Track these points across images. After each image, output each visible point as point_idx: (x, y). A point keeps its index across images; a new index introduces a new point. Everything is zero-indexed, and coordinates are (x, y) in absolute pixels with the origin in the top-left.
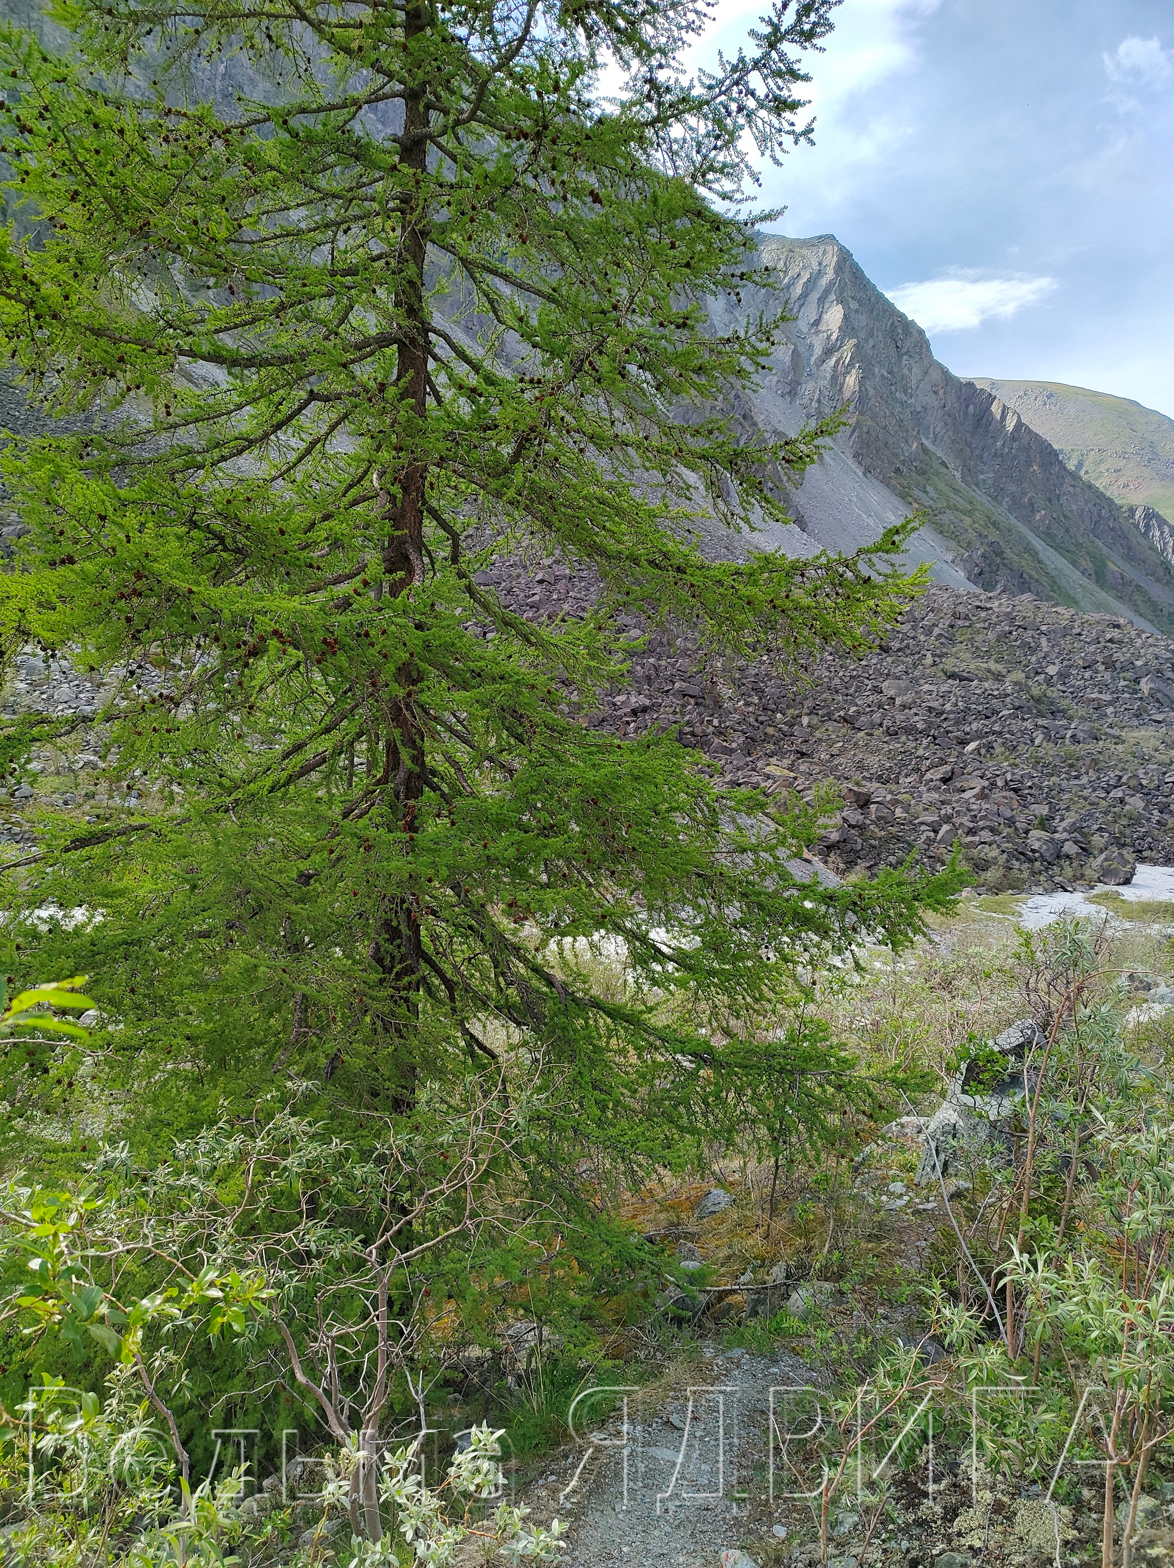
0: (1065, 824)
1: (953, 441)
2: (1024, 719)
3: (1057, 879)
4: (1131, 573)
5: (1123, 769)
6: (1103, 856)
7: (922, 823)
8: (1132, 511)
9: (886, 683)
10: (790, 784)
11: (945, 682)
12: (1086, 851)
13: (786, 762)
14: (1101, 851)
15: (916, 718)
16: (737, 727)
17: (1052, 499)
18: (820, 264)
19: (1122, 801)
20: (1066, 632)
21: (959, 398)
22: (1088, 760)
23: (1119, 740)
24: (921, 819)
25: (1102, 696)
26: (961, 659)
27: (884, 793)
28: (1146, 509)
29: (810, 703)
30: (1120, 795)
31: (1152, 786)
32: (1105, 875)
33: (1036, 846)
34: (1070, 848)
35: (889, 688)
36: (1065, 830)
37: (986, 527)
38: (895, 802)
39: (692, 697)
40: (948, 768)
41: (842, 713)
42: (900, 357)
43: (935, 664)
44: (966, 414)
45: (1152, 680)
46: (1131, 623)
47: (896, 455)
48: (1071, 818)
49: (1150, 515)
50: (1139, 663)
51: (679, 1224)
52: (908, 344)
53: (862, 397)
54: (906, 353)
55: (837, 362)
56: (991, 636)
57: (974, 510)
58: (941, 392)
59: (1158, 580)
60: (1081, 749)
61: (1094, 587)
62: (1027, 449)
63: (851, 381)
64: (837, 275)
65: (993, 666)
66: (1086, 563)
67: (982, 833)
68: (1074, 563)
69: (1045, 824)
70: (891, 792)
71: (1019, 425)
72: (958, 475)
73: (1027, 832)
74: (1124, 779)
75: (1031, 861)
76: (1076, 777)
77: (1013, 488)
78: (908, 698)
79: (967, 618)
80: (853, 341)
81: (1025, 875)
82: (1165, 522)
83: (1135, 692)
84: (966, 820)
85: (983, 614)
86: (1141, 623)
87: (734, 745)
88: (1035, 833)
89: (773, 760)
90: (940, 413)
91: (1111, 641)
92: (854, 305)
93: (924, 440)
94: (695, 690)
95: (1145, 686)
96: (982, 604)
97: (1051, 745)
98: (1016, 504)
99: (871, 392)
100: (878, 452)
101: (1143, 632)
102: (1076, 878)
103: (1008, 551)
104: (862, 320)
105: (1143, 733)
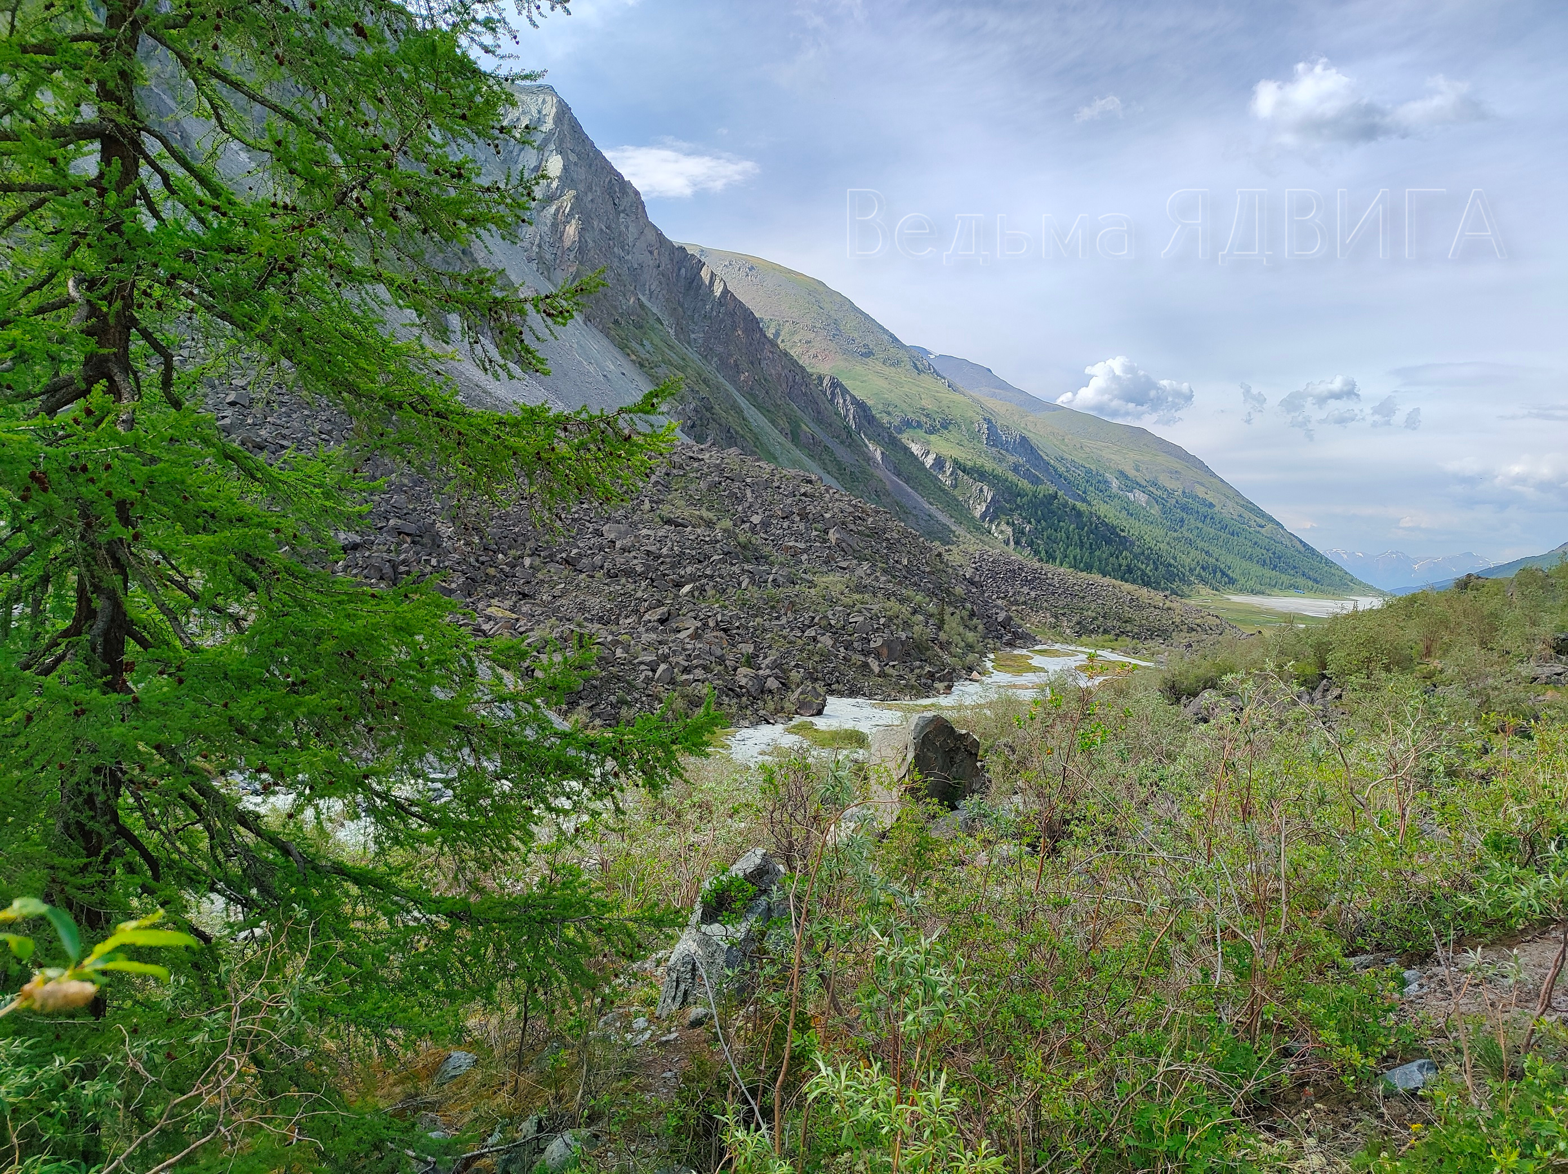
0: (767, 661)
1: (667, 300)
2: (732, 564)
3: (761, 712)
4: (820, 435)
5: (815, 611)
6: (800, 690)
7: (641, 663)
8: (821, 379)
9: (607, 527)
10: (512, 626)
11: (662, 527)
12: (785, 686)
13: (508, 603)
14: (798, 686)
15: (635, 561)
16: (456, 566)
17: (755, 362)
18: (539, 112)
19: (815, 639)
20: (767, 484)
21: (672, 260)
22: (787, 602)
23: (812, 585)
24: (640, 659)
25: (797, 544)
26: (677, 507)
27: (605, 634)
28: (832, 378)
29: (531, 544)
30: (813, 634)
31: (839, 626)
32: (802, 707)
33: (743, 682)
34: (772, 683)
35: (609, 531)
36: (767, 667)
37: (697, 383)
38: (616, 643)
39: (408, 535)
40: (665, 609)
41: (564, 555)
42: (618, 213)
43: (652, 510)
44: (678, 275)
45: (837, 531)
46: (820, 479)
47: (615, 308)
48: (773, 656)
49: (835, 384)
50: (827, 516)
51: (417, 1095)
52: (625, 203)
53: (582, 248)
54: (623, 211)
55: (557, 210)
56: (703, 485)
57: (687, 366)
58: (656, 252)
59: (842, 442)
60: (781, 592)
61: (789, 445)
62: (732, 314)
63: (571, 230)
64: (557, 126)
65: (705, 514)
66: (783, 423)
67: (696, 671)
68: (773, 422)
69: (751, 661)
70: (612, 633)
71: (726, 291)
72: (672, 332)
73: (735, 669)
74: (816, 620)
75: (739, 696)
76: (777, 618)
77: (720, 349)
78: (627, 541)
79: (681, 467)
80: (573, 193)
81: (734, 710)
82: (848, 392)
83: (825, 541)
84: (681, 659)
85: (696, 465)
86: (827, 478)
87: (454, 586)
88: (743, 670)
89: (495, 601)
90: (655, 272)
91: (804, 494)
92: (573, 157)
93: (640, 296)
94: (411, 528)
95: (833, 536)
96: (694, 455)
97: (756, 588)
98: (723, 365)
99: (591, 244)
100: (597, 302)
101: (831, 487)
102: (777, 711)
103: (717, 407)
104: (580, 173)
105: (830, 578)
